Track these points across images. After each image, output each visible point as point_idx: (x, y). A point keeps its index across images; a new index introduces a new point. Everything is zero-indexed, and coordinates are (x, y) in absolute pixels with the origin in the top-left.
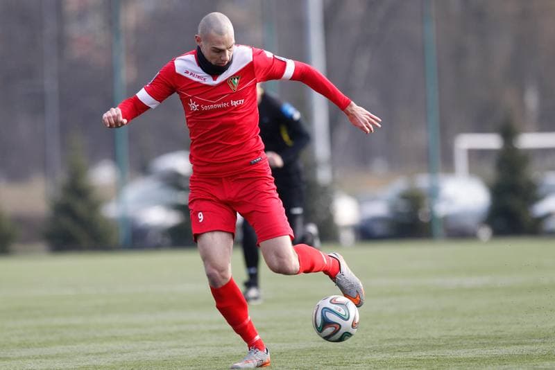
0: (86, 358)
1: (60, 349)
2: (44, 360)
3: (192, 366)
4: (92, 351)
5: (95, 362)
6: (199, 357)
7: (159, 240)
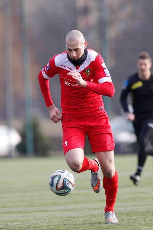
0: (87, 211)
1: (74, 206)
2: (66, 212)
3: (142, 216)
4: (91, 208)
5: (92, 213)
6: (147, 211)
7: (126, 149)
